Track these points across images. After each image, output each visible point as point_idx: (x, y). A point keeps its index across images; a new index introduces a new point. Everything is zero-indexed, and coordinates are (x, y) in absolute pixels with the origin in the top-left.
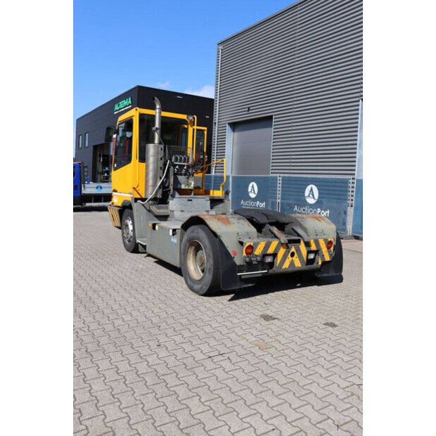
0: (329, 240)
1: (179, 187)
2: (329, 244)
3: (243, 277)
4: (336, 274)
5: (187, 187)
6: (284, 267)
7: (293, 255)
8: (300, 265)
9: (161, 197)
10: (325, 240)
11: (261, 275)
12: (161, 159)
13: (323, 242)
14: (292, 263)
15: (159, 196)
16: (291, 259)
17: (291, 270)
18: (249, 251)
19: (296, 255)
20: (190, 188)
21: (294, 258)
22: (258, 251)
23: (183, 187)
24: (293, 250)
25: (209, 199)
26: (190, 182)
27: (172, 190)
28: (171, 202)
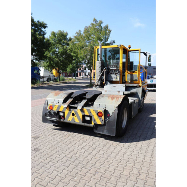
0: (99, 111)
1: (112, 80)
2: (99, 114)
3: (48, 119)
4: (110, 135)
5: (116, 80)
6: (69, 120)
7: (73, 115)
8: (78, 122)
9: (100, 84)
10: (95, 111)
11: (56, 120)
12: (100, 67)
13: (94, 112)
14: (73, 119)
15: (99, 84)
16: (72, 116)
17: (73, 122)
18: (51, 108)
19: (75, 115)
20: (118, 80)
21: (74, 117)
22: (55, 109)
23: (114, 80)
24: (73, 112)
25: (125, 86)
26: (117, 77)
27: (105, 81)
28: (105, 87)
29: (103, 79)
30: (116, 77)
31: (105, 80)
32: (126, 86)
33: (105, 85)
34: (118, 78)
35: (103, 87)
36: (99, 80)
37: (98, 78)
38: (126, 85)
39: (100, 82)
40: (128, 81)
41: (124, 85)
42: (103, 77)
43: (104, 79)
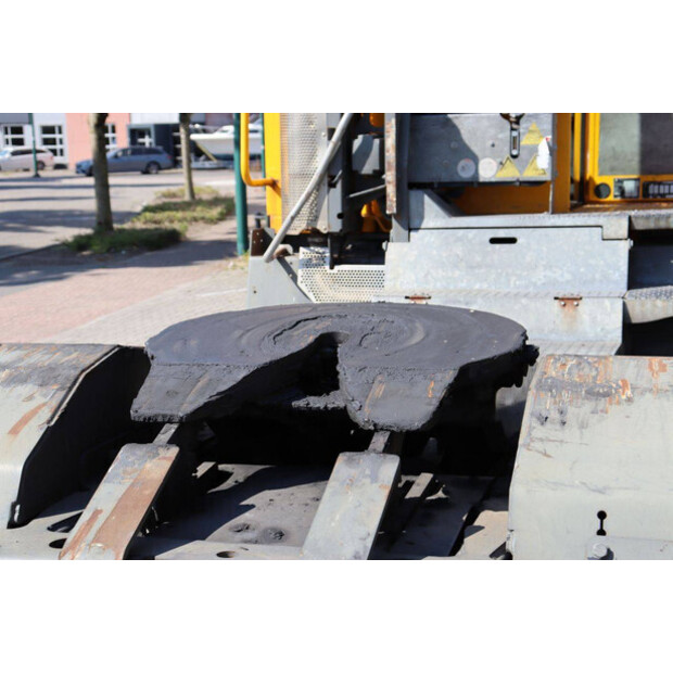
1: (464, 172)
5: (510, 173)
9: (337, 226)
15: (329, 223)
20: (530, 174)
23: (488, 171)
25: (624, 232)
26: (525, 141)
27: (391, 191)
28: (392, 249)
29: (369, 167)
30: (515, 142)
31: (390, 176)
32: (633, 233)
33: (396, 229)
34: (534, 151)
35: (378, 257)
36: (328, 178)
37: (312, 156)
38: (640, 225)
39: (334, 200)
40: (609, 180)
41: (617, 224)
42: (365, 150)
43: (381, 171)
